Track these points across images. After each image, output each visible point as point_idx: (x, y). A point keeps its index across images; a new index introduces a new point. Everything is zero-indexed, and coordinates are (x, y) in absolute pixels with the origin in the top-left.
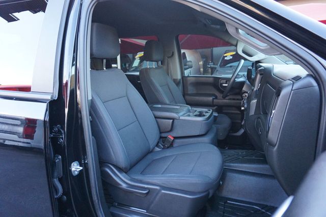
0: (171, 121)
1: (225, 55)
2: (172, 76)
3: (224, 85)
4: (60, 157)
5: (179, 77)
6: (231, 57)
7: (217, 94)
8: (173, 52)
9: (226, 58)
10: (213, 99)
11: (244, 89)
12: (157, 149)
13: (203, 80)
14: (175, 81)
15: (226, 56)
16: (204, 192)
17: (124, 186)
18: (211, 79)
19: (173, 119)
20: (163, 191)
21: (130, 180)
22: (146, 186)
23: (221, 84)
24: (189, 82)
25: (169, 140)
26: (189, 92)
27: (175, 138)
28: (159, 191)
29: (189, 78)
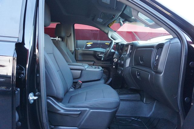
0: (81, 71)
2: (69, 48)
3: (99, 55)
4: (19, 89)
5: (73, 49)
6: (91, 45)
7: (95, 60)
8: (71, 34)
9: (87, 46)
10: (94, 63)
11: (115, 56)
12: (71, 90)
13: (87, 52)
14: (71, 51)
15: (88, 44)
16: (115, 108)
17: (62, 111)
18: (93, 52)
19: (82, 70)
20: (91, 110)
21: (66, 107)
22: (78, 109)
23: (98, 55)
24: (79, 53)
25: (80, 83)
26: (79, 59)
27: (83, 82)
28: (89, 111)
29: (79, 50)
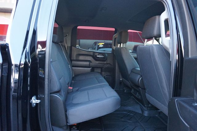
1: (99, 44)
